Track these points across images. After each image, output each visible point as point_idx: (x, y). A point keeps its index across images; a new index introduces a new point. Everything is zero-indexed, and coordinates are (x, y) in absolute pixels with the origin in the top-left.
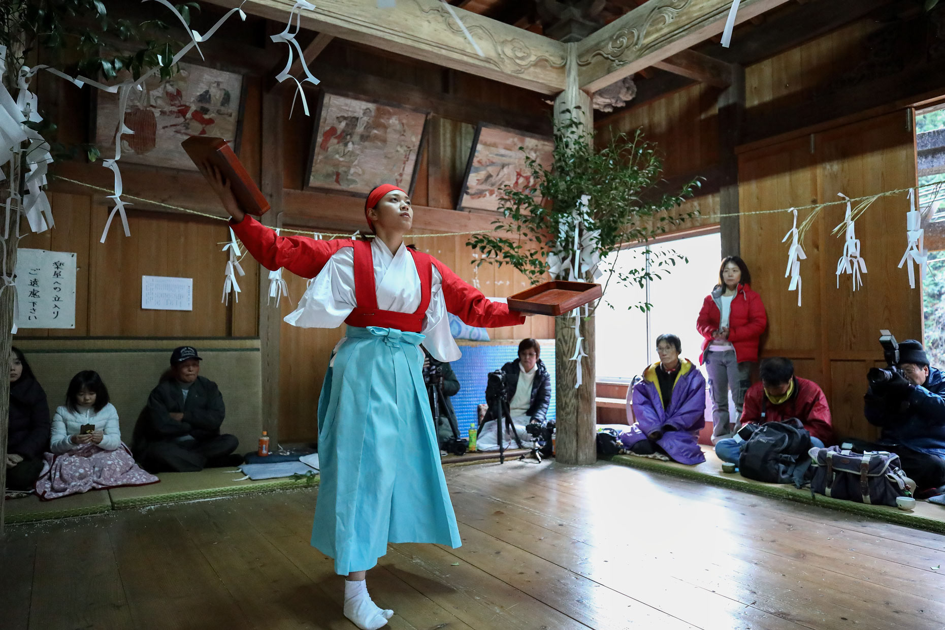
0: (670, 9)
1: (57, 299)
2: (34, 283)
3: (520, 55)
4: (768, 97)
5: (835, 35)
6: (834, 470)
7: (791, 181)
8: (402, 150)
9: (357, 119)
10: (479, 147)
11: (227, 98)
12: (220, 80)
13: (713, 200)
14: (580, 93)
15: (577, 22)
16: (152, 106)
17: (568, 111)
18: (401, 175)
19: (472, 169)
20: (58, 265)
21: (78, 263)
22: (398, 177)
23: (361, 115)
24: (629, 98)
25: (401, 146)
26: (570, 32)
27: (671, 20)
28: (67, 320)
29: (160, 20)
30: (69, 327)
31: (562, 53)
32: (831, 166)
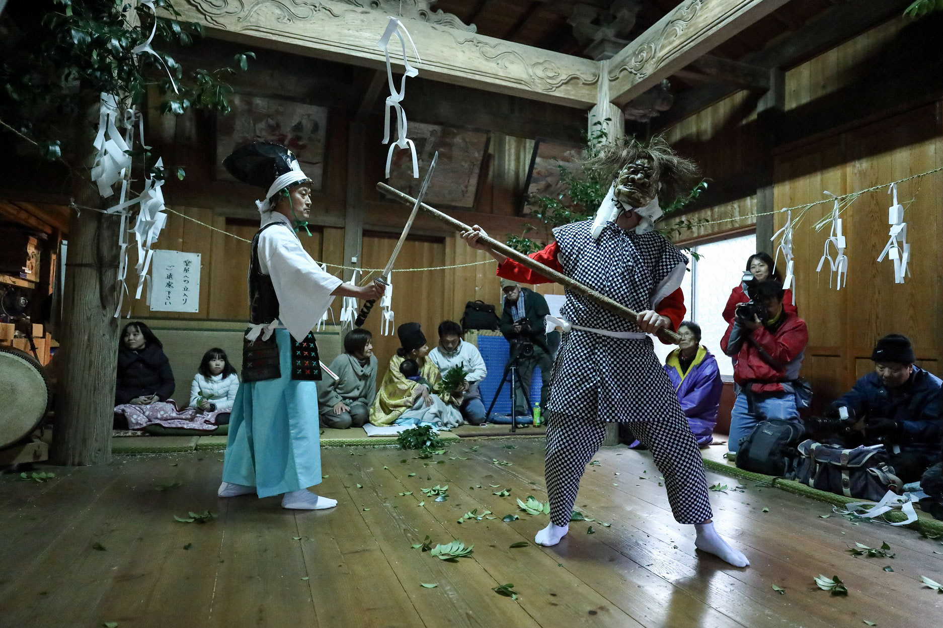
0: (681, 22)
1: (186, 289)
2: (170, 276)
3: (551, 75)
4: (805, 99)
5: (872, 32)
6: (817, 462)
7: (822, 180)
8: (466, 165)
9: (426, 139)
10: (538, 160)
11: (316, 127)
12: (310, 112)
13: (751, 202)
14: (610, 107)
15: (609, 41)
16: (259, 137)
17: (599, 123)
18: (466, 187)
19: (532, 179)
20: (187, 263)
21: (202, 262)
22: (464, 189)
23: (429, 135)
24: (665, 108)
25: (466, 162)
26: (604, 51)
27: (682, 32)
28: (192, 306)
29: (230, 68)
30: (194, 311)
31: (593, 71)
32: (861, 164)
